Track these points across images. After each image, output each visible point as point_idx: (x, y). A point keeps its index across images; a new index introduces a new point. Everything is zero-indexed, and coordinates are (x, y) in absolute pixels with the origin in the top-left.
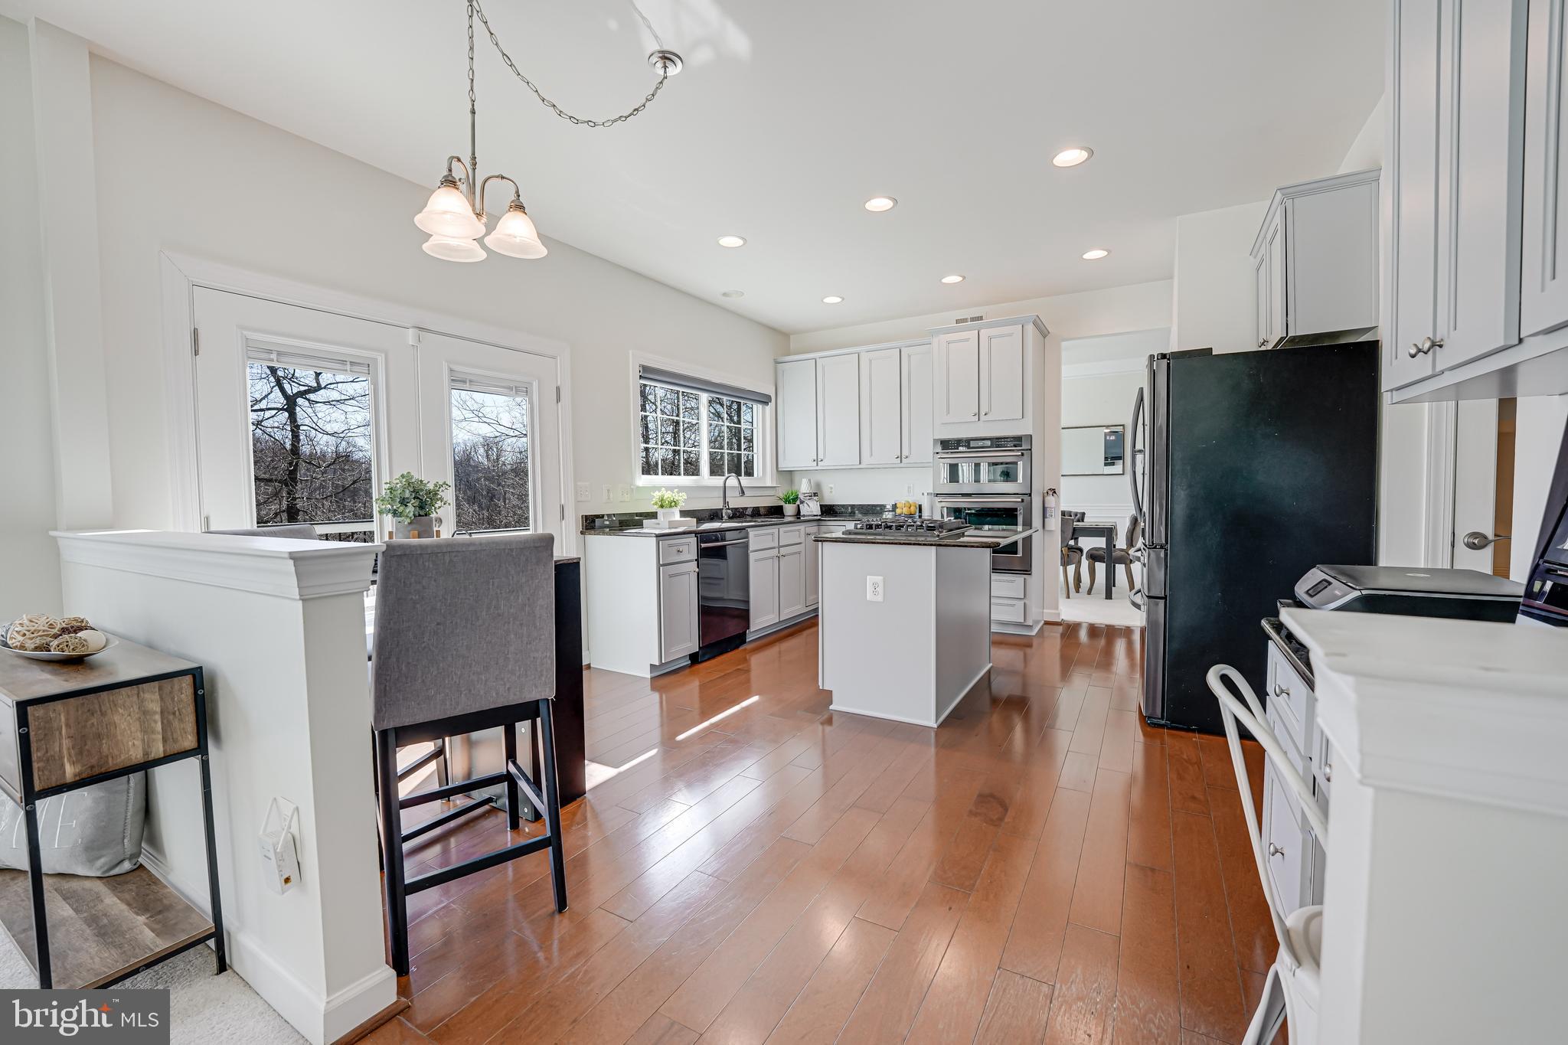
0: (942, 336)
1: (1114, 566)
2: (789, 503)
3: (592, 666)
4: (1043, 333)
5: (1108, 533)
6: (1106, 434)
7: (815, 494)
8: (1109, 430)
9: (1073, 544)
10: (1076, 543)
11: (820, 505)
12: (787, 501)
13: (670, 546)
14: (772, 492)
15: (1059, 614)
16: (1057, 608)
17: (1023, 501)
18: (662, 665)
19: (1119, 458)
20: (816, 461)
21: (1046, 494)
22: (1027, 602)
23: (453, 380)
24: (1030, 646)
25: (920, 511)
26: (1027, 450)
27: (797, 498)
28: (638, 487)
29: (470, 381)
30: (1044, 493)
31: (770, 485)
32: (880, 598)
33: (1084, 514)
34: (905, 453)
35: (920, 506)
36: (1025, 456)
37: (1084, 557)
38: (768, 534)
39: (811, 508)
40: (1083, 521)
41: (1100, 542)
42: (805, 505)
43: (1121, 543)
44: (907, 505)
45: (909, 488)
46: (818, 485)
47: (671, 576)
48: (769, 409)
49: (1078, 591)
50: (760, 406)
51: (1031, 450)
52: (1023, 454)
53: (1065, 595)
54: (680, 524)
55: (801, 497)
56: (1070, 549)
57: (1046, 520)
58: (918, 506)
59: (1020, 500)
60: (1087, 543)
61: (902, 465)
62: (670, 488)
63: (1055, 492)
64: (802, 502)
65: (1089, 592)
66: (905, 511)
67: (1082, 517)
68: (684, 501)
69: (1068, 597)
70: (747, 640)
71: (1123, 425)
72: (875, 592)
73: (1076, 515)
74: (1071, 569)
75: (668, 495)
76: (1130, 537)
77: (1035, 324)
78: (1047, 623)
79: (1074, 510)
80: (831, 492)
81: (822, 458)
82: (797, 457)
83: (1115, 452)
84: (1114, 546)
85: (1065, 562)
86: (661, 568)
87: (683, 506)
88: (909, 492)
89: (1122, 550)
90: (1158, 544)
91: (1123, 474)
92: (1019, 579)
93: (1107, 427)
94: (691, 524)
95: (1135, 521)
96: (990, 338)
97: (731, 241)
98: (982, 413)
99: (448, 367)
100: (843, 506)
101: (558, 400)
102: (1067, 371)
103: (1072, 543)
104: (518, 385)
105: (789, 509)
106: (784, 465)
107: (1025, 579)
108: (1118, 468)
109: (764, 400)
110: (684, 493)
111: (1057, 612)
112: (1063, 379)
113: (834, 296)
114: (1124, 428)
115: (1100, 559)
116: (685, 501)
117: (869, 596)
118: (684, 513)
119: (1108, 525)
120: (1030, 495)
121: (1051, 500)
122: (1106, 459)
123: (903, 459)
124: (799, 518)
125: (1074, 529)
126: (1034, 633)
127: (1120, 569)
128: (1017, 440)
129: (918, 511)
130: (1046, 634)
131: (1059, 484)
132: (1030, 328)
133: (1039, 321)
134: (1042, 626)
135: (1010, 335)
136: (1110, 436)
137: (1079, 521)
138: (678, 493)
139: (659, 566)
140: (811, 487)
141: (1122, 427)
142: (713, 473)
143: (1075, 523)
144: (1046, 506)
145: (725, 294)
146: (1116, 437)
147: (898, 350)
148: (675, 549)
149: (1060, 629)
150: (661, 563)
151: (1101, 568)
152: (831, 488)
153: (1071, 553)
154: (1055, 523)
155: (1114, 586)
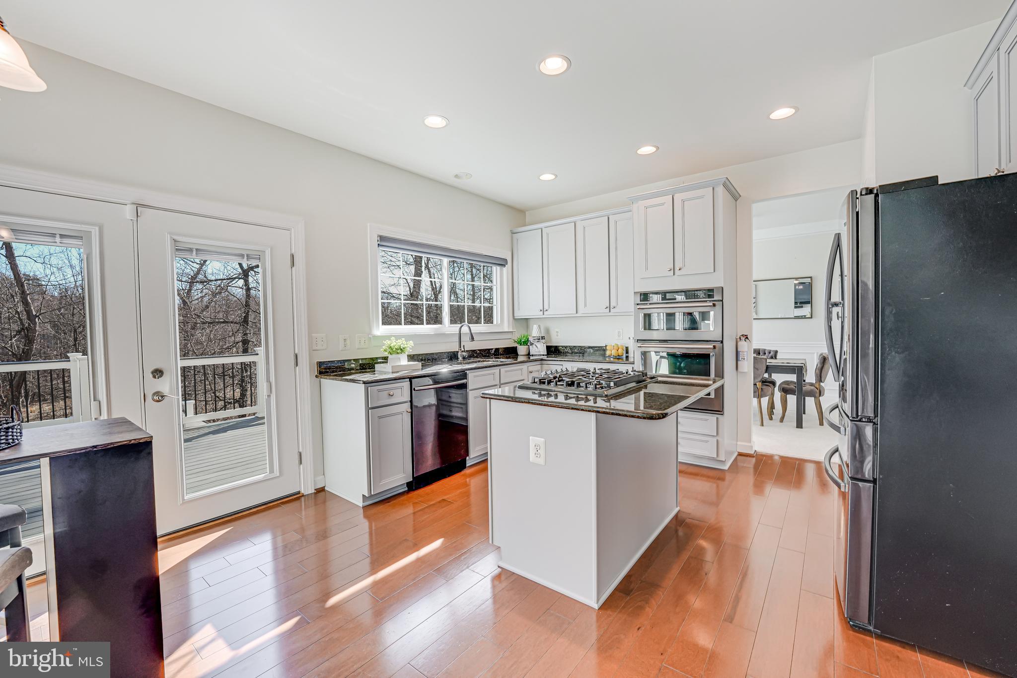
0: (640, 202)
1: (804, 399)
2: (521, 345)
3: (326, 488)
4: (735, 196)
5: (799, 370)
6: (795, 285)
7: (543, 338)
8: (798, 282)
9: (767, 377)
10: (770, 376)
11: (547, 346)
12: (520, 343)
13: (379, 391)
14: (509, 336)
15: (752, 447)
16: (750, 441)
17: (714, 347)
18: (371, 496)
19: (808, 303)
20: (543, 311)
21: (738, 340)
22: (718, 439)
23: (177, 249)
24: (722, 479)
25: (627, 352)
26: (719, 301)
27: (528, 340)
28: (375, 337)
29: (197, 250)
30: (737, 339)
31: (507, 331)
32: (541, 461)
33: (776, 352)
34: (613, 304)
35: (627, 349)
36: (717, 307)
37: (776, 389)
38: (489, 374)
39: (539, 349)
40: (776, 358)
41: (793, 378)
42: (534, 346)
43: (810, 377)
44: (615, 347)
45: (619, 332)
46: (548, 331)
47: (380, 417)
48: (506, 270)
49: (771, 419)
50: (498, 268)
51: (722, 301)
52: (714, 305)
53: (759, 423)
54: (404, 368)
55: (531, 339)
56: (764, 382)
57: (739, 362)
58: (625, 349)
59: (712, 347)
60: (779, 378)
61: (610, 314)
62: (398, 337)
63: (747, 338)
64: (532, 344)
65: (782, 420)
66: (614, 353)
67: (775, 355)
68: (410, 347)
69: (762, 425)
70: (467, 465)
71: (811, 277)
72: (537, 454)
73: (770, 353)
74: (765, 401)
75: (395, 343)
76: (819, 373)
77: (725, 185)
78: (740, 454)
79: (768, 348)
80: (557, 335)
81: (547, 308)
82: (528, 308)
83: (805, 298)
84: (804, 381)
85: (759, 394)
86: (370, 411)
87: (410, 351)
88: (619, 336)
89: (812, 384)
90: (865, 417)
91: (811, 318)
92: (712, 418)
93: (796, 279)
94: (417, 368)
95: (824, 360)
96: (683, 201)
97: (435, 121)
98: (677, 268)
99: (171, 237)
100: (566, 347)
101: (293, 264)
102: (758, 235)
103: (766, 375)
104: (249, 253)
105: (522, 350)
106: (519, 314)
107: (717, 418)
108: (806, 310)
109: (502, 263)
110: (411, 342)
111: (749, 444)
112: (754, 242)
113: (550, 174)
114: (812, 280)
115: (791, 392)
116: (412, 348)
117: (532, 458)
118: (412, 358)
119: (798, 363)
120: (722, 342)
121: (743, 345)
122: (796, 303)
123: (611, 309)
124: (529, 358)
125: (767, 367)
126: (726, 467)
127: (810, 402)
128: (709, 293)
129: (625, 352)
130: (740, 464)
131: (750, 327)
132: (720, 190)
133: (728, 183)
134: (736, 458)
135: (702, 197)
136: (799, 286)
137: (772, 358)
138: (406, 341)
139: (368, 409)
140: (541, 332)
141: (810, 279)
142: (453, 321)
143: (768, 361)
144: (739, 350)
145: (456, 176)
146: (803, 287)
147: (607, 217)
148: (386, 393)
149: (754, 460)
150: (370, 407)
151: (792, 399)
152: (557, 332)
153: (764, 385)
154: (747, 365)
155: (804, 413)
